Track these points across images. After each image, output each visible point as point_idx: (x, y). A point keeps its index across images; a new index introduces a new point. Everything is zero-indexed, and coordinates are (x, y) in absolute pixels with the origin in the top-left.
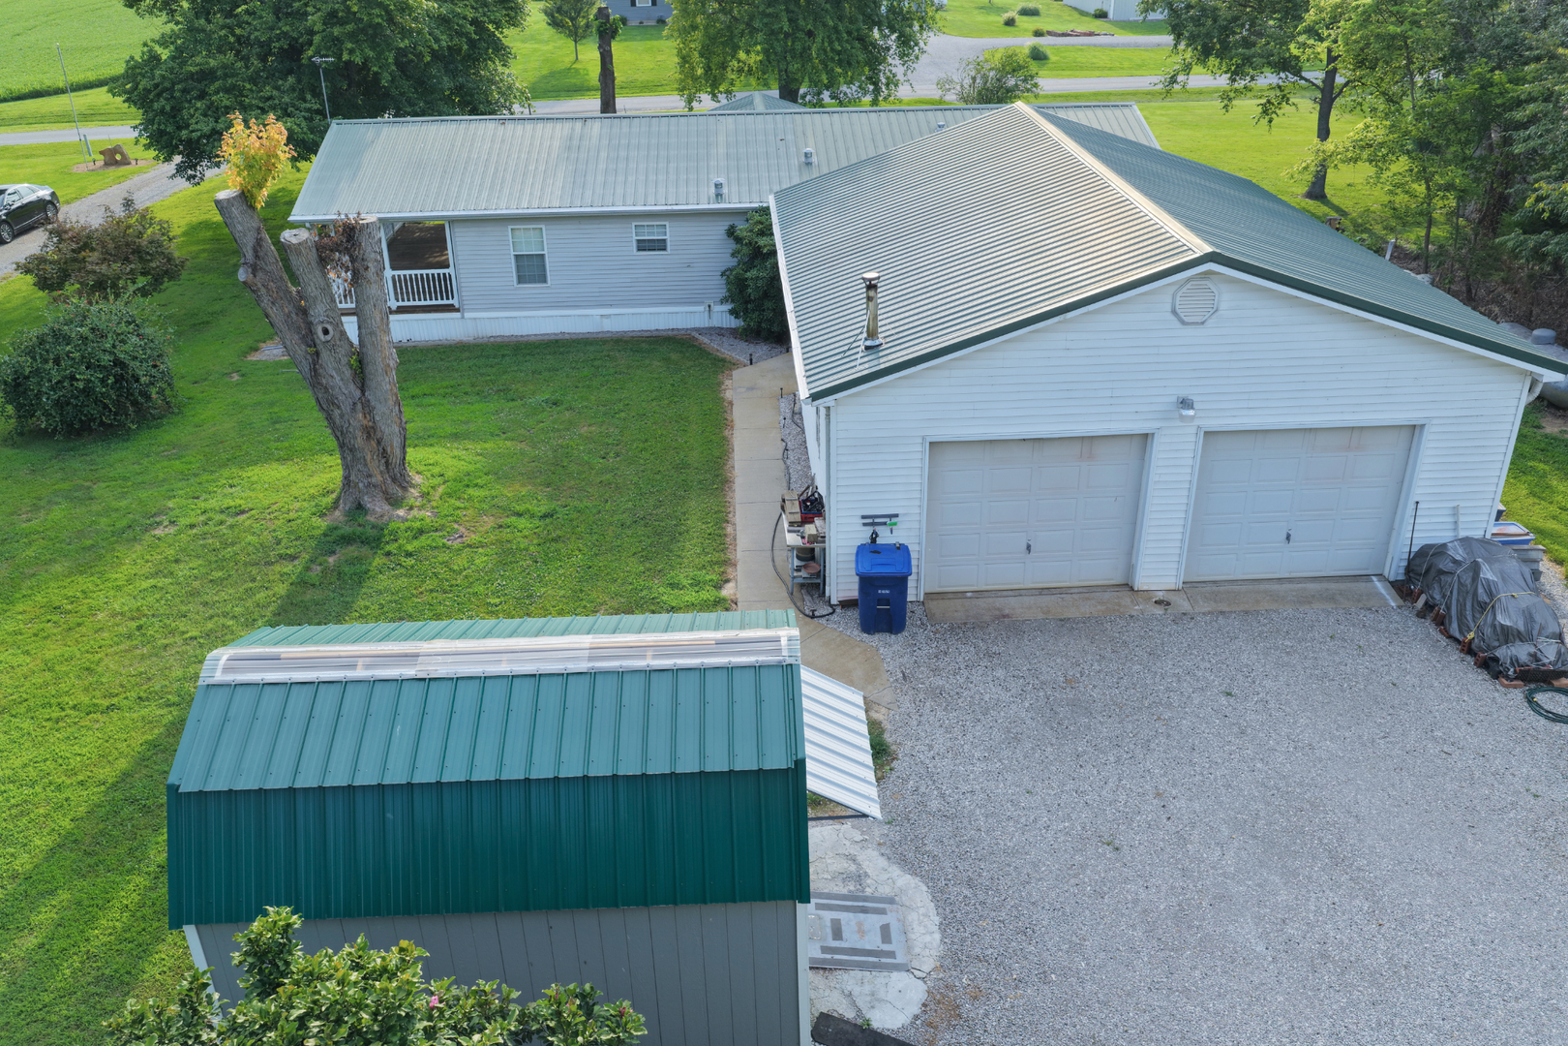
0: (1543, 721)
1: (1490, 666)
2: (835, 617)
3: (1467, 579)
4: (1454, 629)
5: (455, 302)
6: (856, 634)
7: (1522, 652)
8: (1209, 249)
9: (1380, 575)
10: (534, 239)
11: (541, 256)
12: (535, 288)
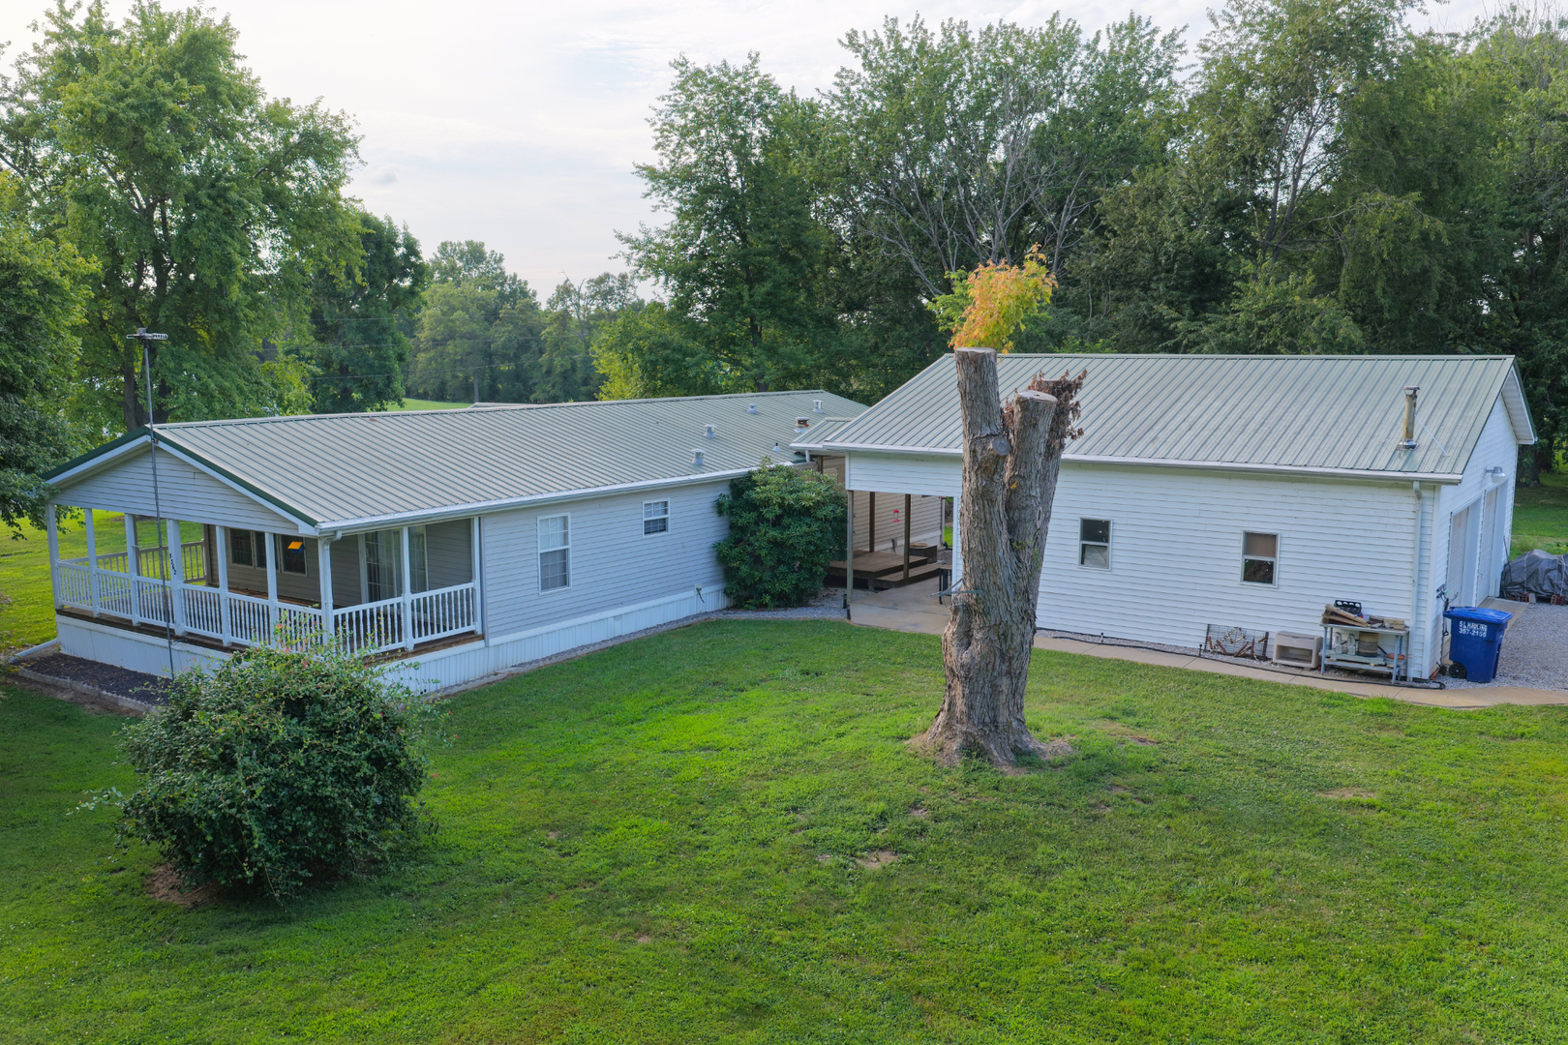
5: (476, 627)
10: (559, 531)
11: (564, 553)
12: (558, 593)
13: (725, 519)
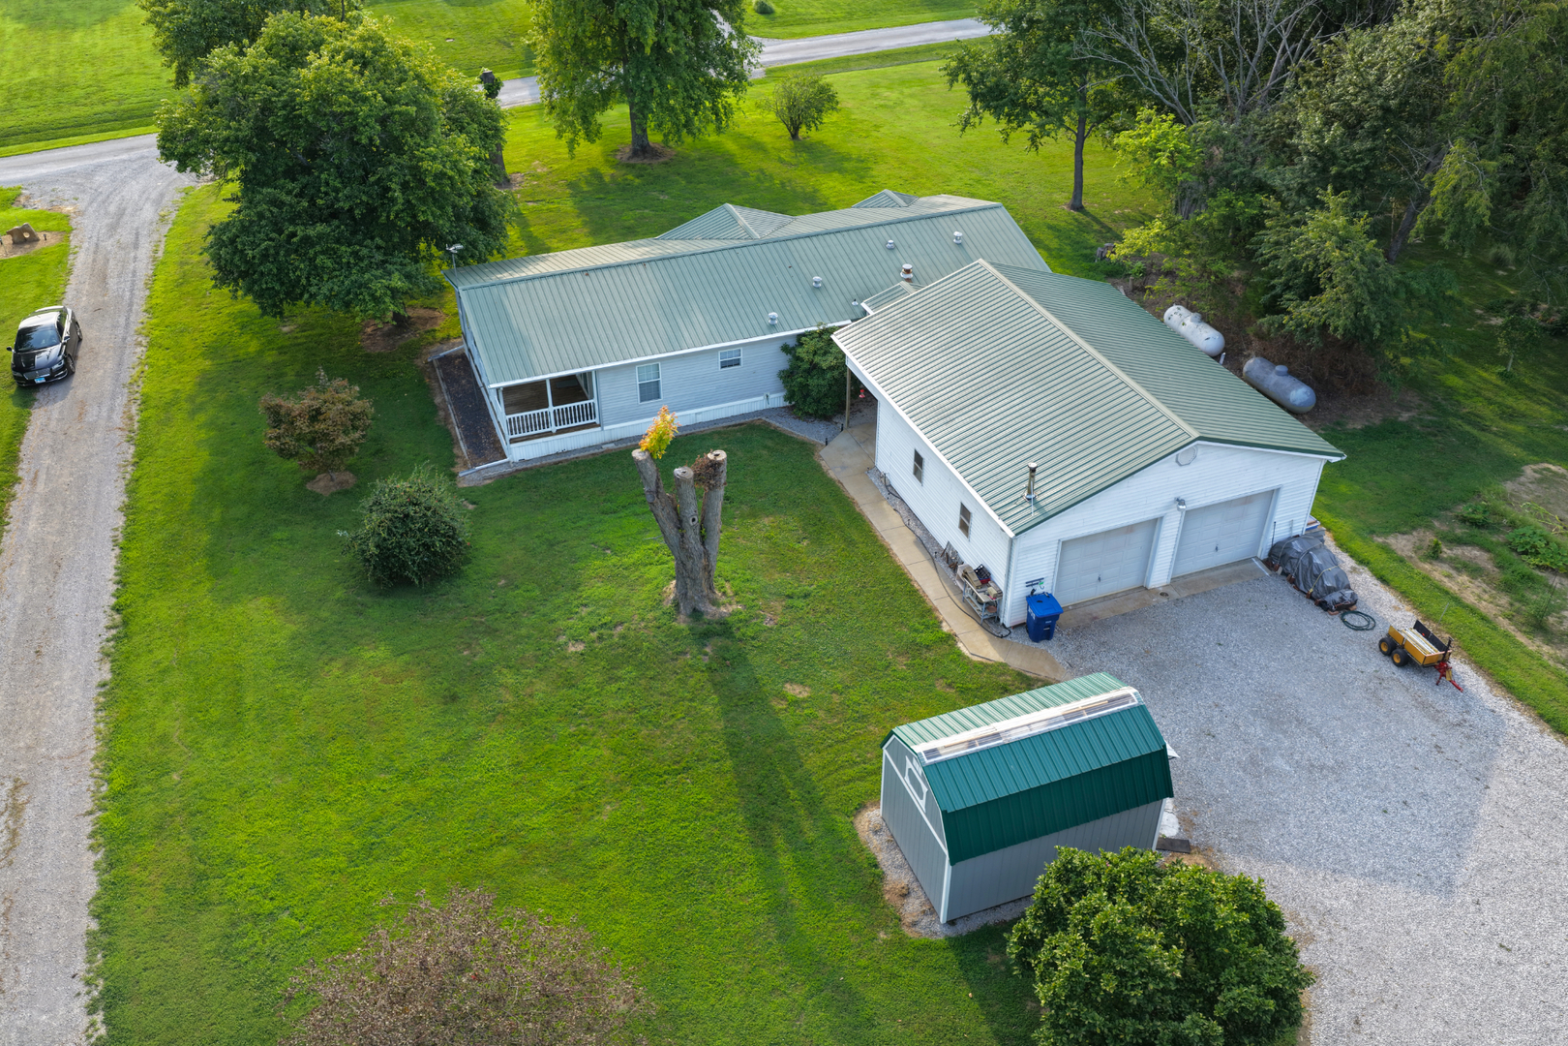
0: (1352, 632)
1: (1323, 605)
2: (1012, 635)
3: (1306, 562)
4: (1302, 587)
5: (597, 420)
6: (1029, 643)
7: (1336, 596)
8: (1197, 435)
9: (1256, 557)
10: (652, 373)
11: (657, 382)
12: (653, 403)
13: (788, 357)
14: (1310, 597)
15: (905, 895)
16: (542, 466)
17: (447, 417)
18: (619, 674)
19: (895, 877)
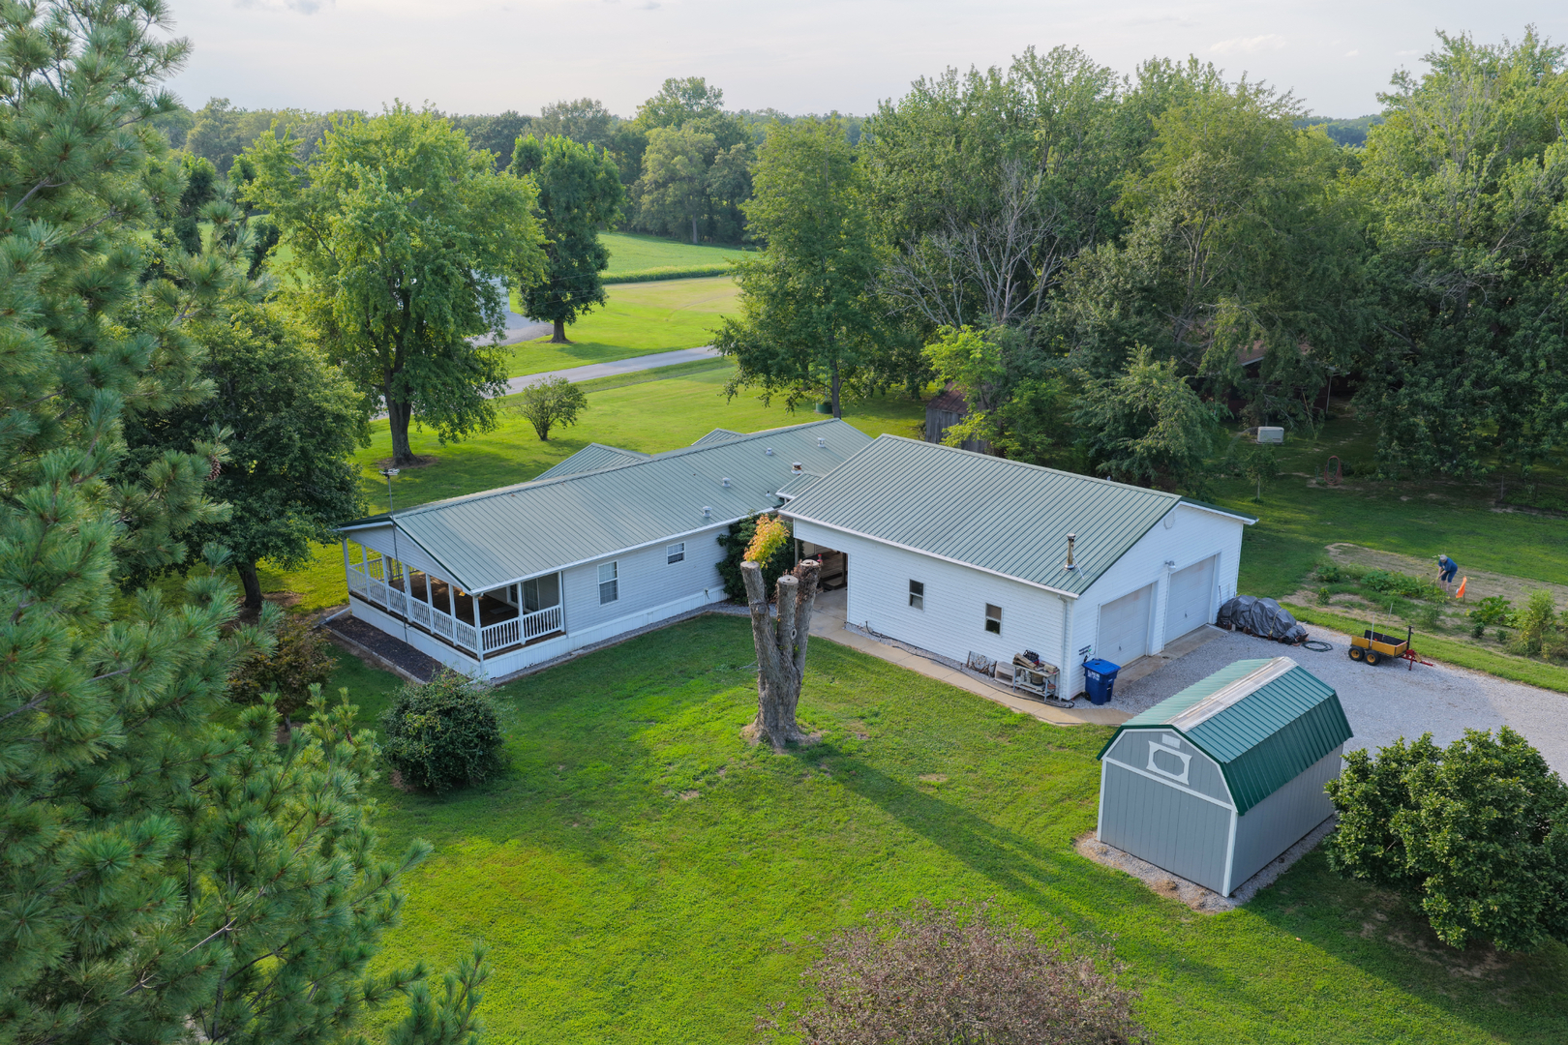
1: (1286, 642)
2: (1075, 705)
3: (1258, 610)
4: (1261, 633)
5: (561, 628)
6: (1091, 706)
7: (1293, 631)
8: (1179, 497)
9: (1208, 623)
10: (611, 571)
11: (615, 582)
12: (611, 605)
13: (724, 549)
14: (1271, 638)
15: (1175, 888)
16: (522, 678)
17: (377, 663)
18: (755, 804)
19: (1153, 879)
